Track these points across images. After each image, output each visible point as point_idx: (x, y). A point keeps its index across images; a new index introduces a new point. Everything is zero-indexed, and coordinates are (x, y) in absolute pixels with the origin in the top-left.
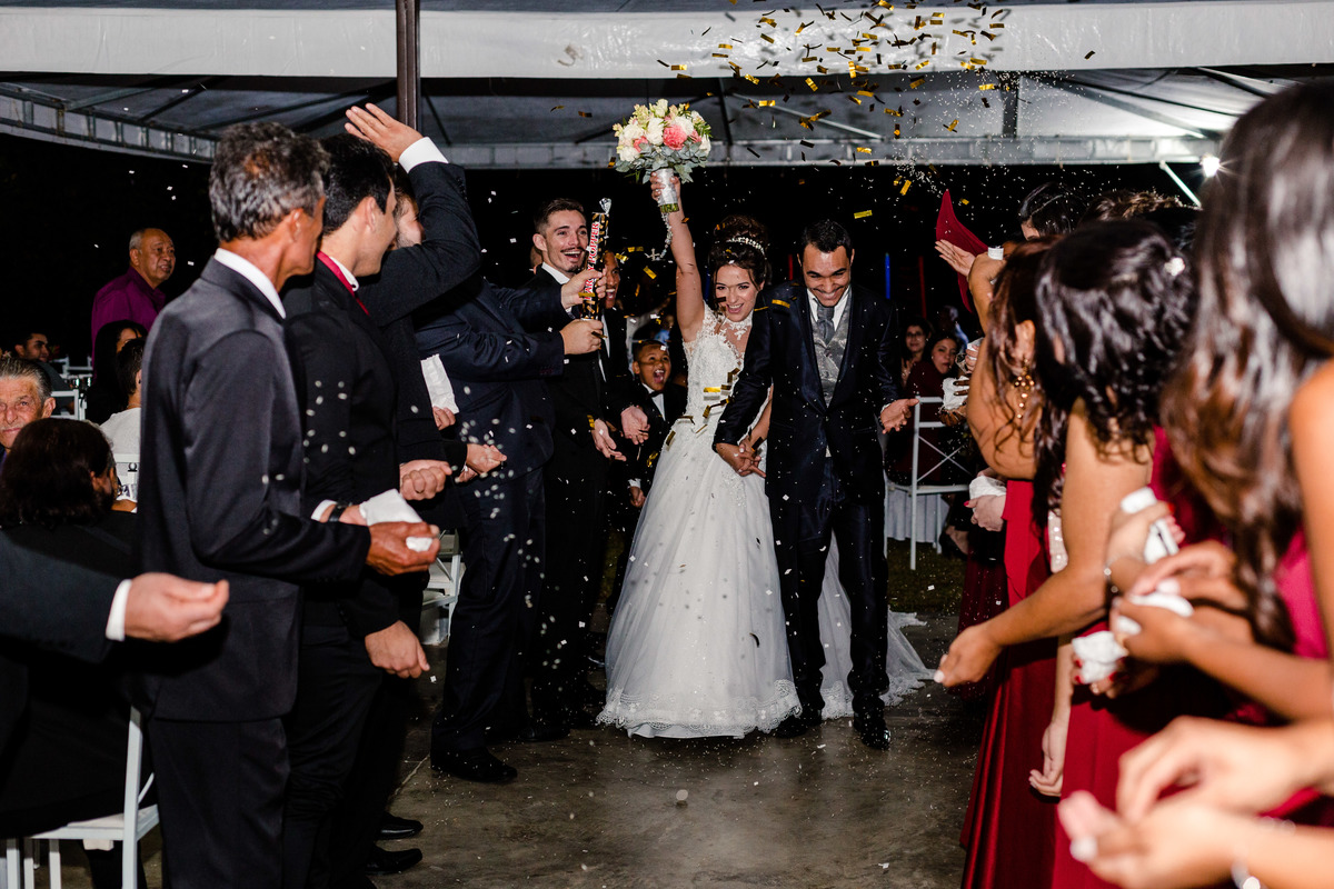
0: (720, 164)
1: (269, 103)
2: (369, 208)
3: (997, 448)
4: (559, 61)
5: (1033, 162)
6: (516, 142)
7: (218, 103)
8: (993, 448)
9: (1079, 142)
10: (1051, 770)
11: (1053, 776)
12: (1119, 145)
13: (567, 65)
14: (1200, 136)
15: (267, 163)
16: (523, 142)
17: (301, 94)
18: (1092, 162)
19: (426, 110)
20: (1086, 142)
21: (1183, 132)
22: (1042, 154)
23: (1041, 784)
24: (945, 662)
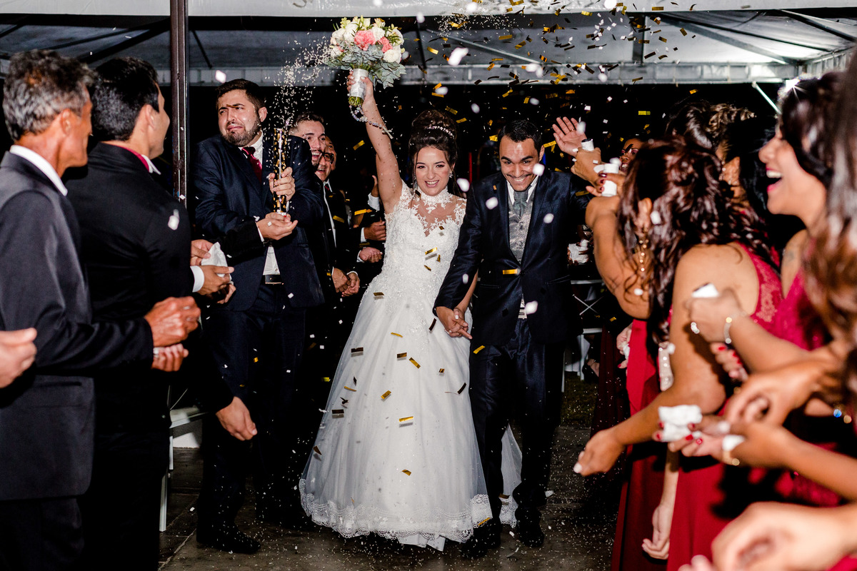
0: (417, 83)
1: (73, 35)
2: (148, 114)
3: (626, 290)
4: (294, 4)
5: (656, 83)
6: (262, 66)
7: (34, 36)
8: (623, 291)
9: (691, 67)
10: (659, 539)
11: (660, 544)
12: (721, 69)
13: (300, 6)
14: (783, 63)
15: (40, 75)
16: (266, 66)
17: (97, 29)
18: (700, 82)
19: (193, 41)
20: (696, 67)
21: (770, 60)
22: (662, 76)
23: (652, 550)
24: (583, 458)
